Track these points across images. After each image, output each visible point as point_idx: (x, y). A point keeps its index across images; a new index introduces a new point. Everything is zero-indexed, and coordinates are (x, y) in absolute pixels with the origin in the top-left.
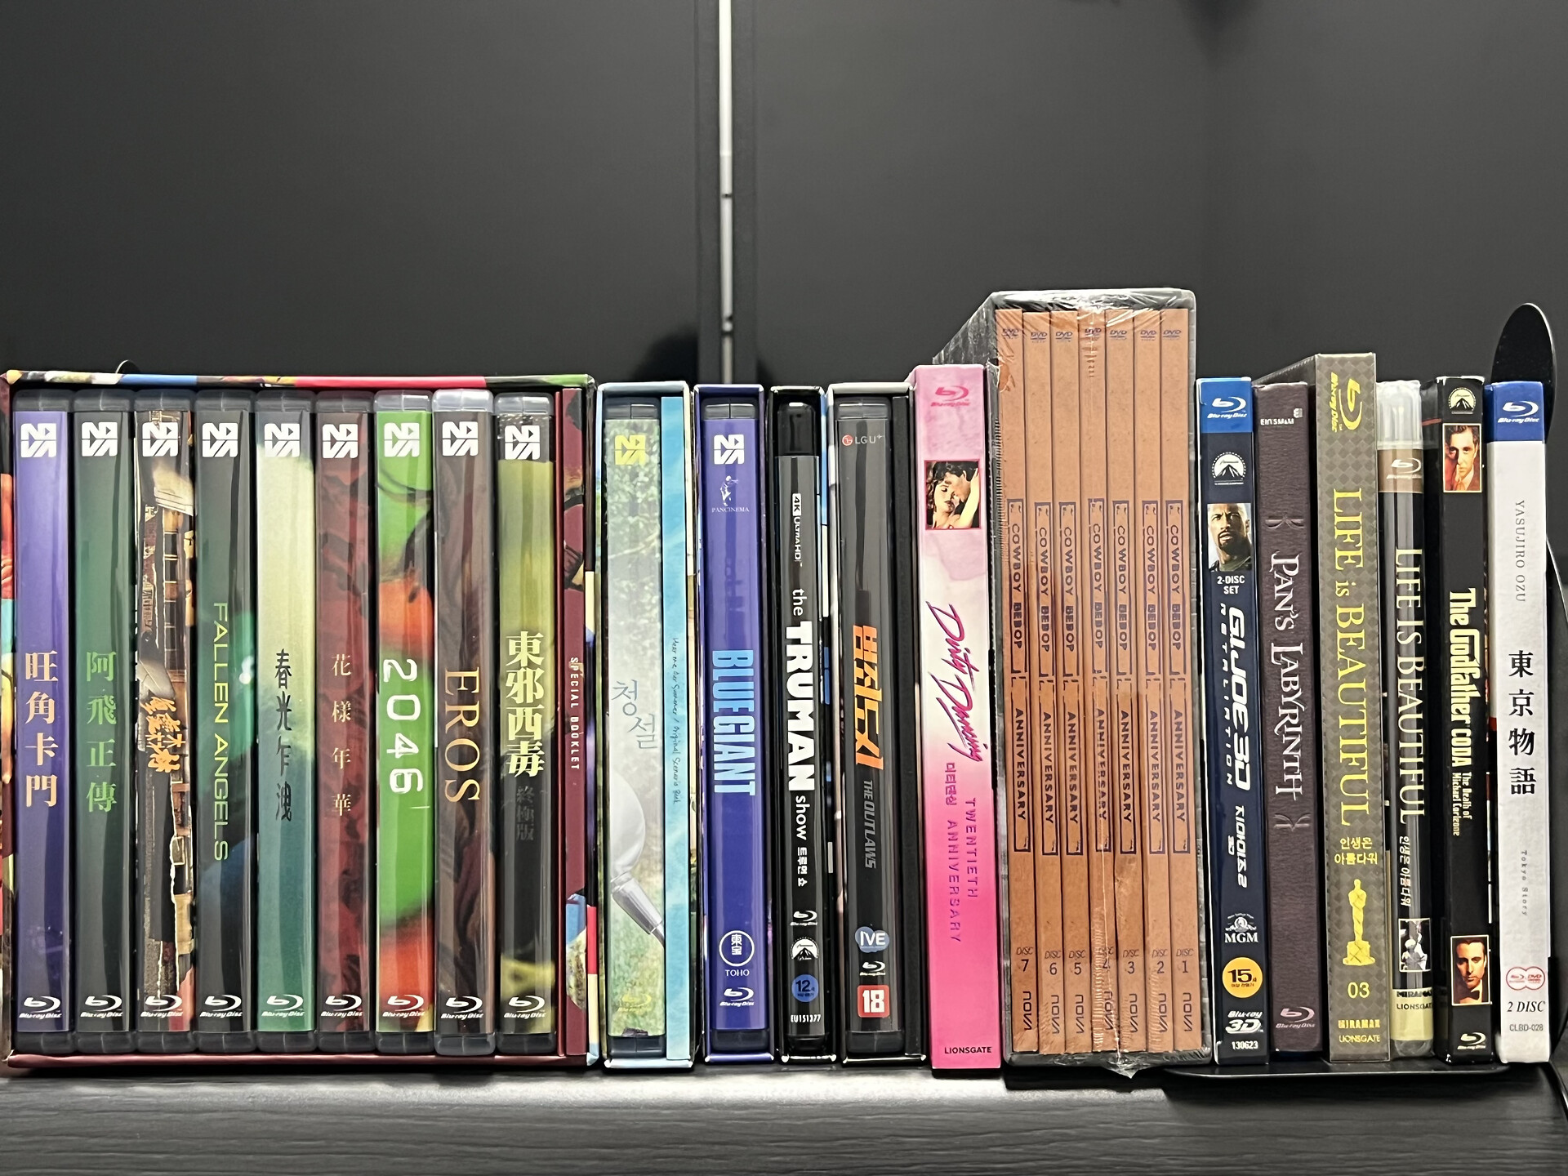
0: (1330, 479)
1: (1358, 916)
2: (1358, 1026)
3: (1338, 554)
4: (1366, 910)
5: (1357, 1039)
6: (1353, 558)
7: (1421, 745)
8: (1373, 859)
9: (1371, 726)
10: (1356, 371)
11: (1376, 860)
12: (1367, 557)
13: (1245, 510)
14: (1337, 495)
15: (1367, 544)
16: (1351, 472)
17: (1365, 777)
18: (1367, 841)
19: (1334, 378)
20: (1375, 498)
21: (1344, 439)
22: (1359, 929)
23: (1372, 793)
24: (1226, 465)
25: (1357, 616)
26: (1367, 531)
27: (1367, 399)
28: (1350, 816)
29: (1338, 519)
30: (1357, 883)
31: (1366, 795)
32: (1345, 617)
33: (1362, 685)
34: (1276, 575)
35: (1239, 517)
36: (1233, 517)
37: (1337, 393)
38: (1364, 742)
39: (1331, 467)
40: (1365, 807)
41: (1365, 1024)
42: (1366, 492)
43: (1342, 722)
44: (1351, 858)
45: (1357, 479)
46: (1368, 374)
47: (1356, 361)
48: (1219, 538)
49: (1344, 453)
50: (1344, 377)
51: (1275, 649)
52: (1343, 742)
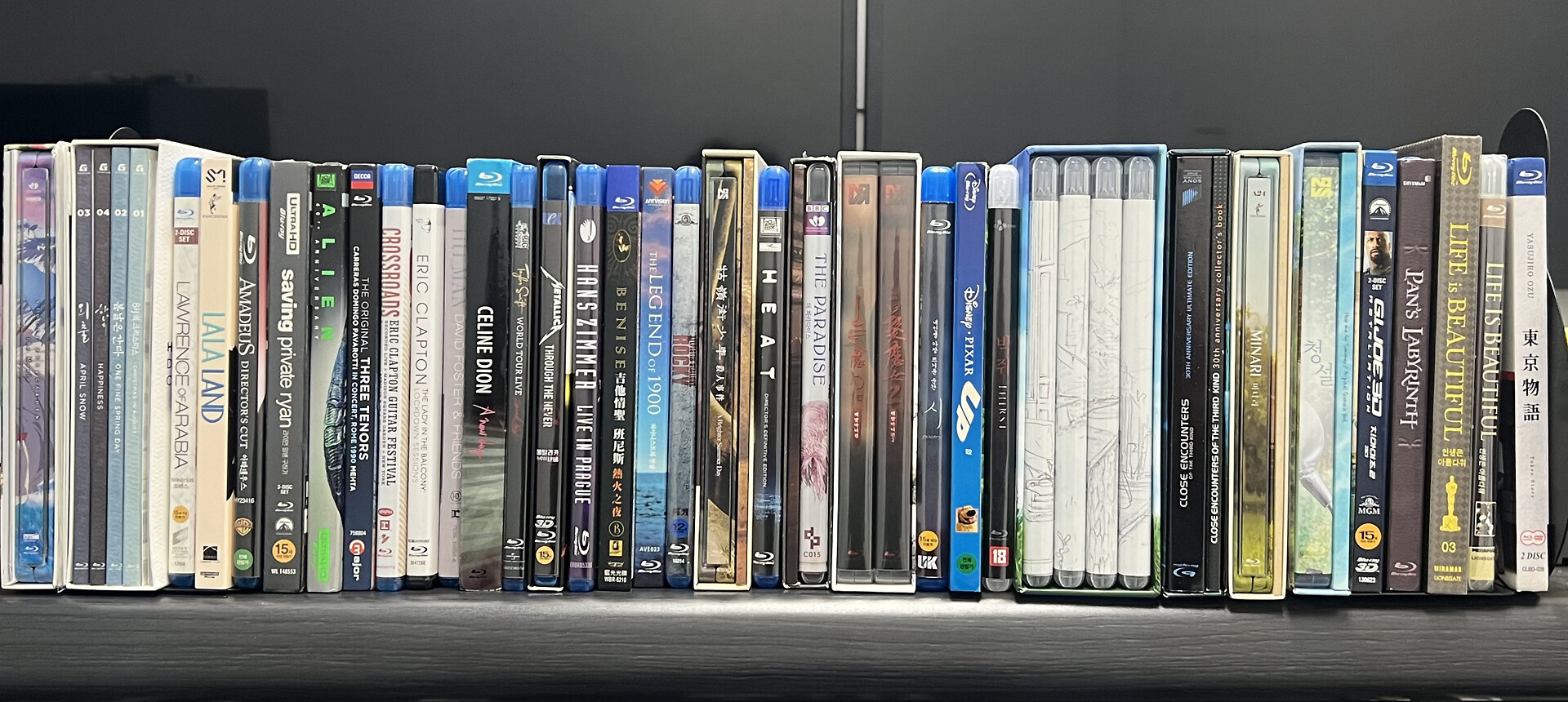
0: (1449, 216)
1: (1451, 500)
2: (1447, 570)
3: (1451, 265)
4: (1457, 496)
5: (1447, 578)
6: (1461, 268)
7: (1497, 390)
8: (1463, 463)
9: (1467, 378)
10: (1469, 147)
11: (1465, 464)
12: (1471, 268)
13: (1389, 236)
14: (1452, 226)
15: (1471, 259)
16: (1462, 212)
17: (1461, 410)
18: (1461, 451)
19: (1455, 151)
20: (1477, 230)
21: (1458, 191)
22: (1451, 509)
23: (1466, 420)
24: (1378, 207)
25: (1461, 305)
26: (1471, 251)
27: (1475, 165)
28: (1450, 434)
29: (1452, 242)
30: (1452, 478)
31: (1461, 422)
32: (1453, 306)
33: (1463, 351)
34: (1409, 283)
35: (1384, 241)
36: (1381, 241)
37: (1456, 160)
38: (1461, 387)
39: (1449, 208)
40: (1460, 430)
41: (1452, 569)
42: (1472, 226)
43: (1448, 374)
44: (1449, 461)
45: (1466, 217)
46: (1477, 149)
47: (1469, 141)
48: (1371, 253)
49: (1458, 199)
50: (1460, 149)
51: (1405, 331)
52: (1448, 387)
